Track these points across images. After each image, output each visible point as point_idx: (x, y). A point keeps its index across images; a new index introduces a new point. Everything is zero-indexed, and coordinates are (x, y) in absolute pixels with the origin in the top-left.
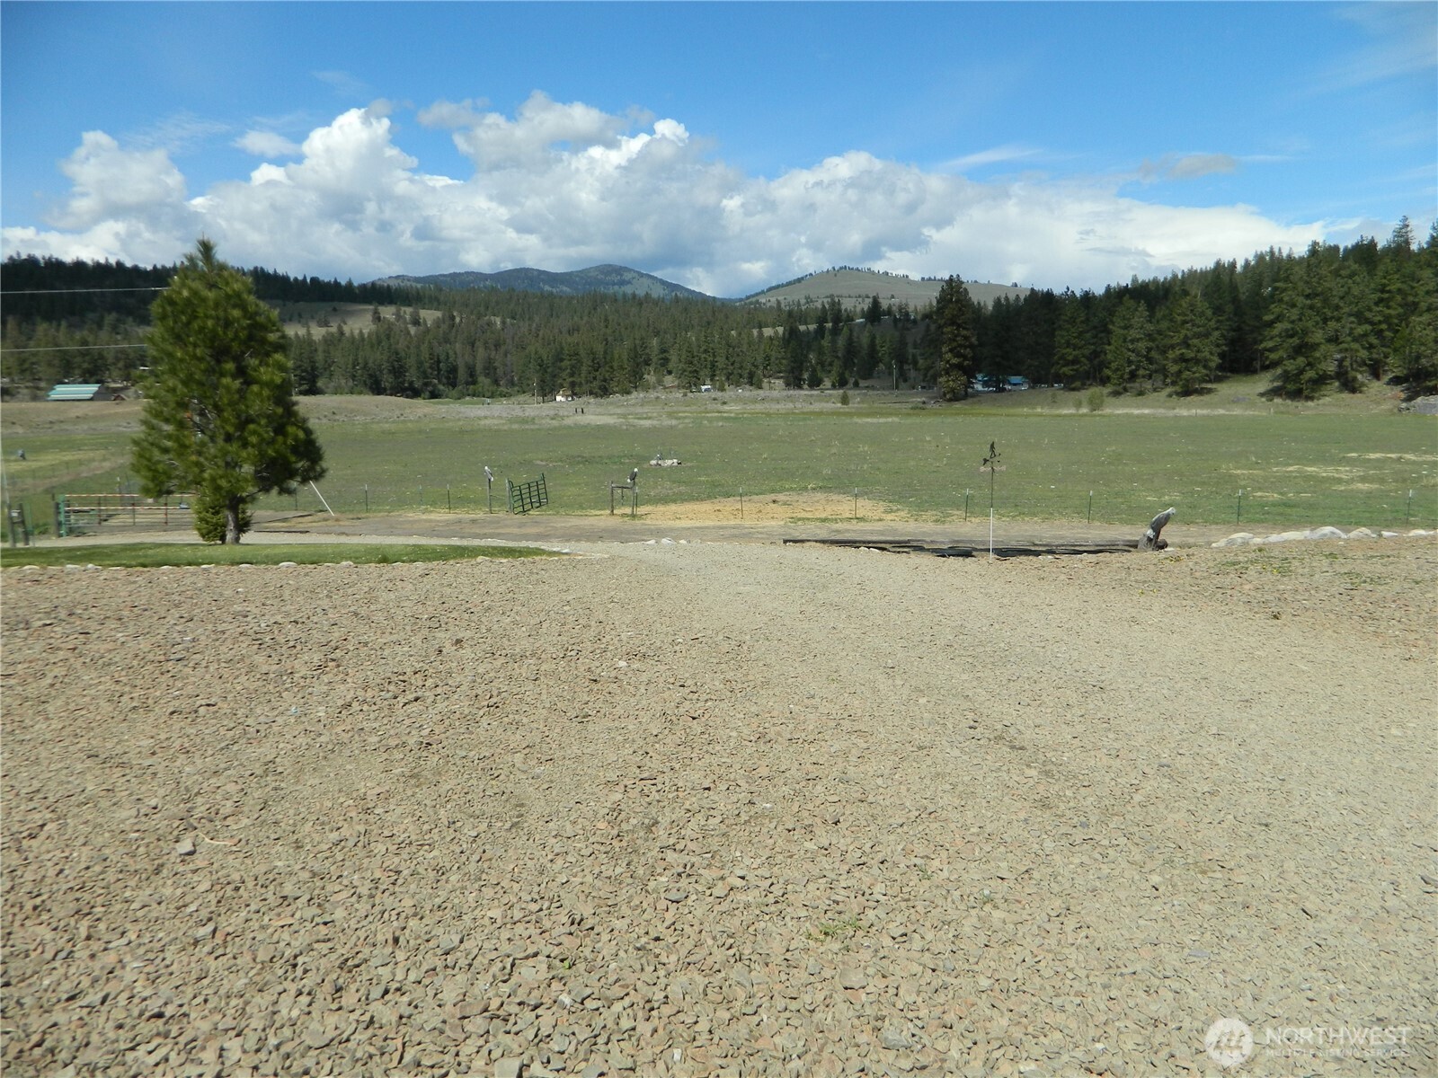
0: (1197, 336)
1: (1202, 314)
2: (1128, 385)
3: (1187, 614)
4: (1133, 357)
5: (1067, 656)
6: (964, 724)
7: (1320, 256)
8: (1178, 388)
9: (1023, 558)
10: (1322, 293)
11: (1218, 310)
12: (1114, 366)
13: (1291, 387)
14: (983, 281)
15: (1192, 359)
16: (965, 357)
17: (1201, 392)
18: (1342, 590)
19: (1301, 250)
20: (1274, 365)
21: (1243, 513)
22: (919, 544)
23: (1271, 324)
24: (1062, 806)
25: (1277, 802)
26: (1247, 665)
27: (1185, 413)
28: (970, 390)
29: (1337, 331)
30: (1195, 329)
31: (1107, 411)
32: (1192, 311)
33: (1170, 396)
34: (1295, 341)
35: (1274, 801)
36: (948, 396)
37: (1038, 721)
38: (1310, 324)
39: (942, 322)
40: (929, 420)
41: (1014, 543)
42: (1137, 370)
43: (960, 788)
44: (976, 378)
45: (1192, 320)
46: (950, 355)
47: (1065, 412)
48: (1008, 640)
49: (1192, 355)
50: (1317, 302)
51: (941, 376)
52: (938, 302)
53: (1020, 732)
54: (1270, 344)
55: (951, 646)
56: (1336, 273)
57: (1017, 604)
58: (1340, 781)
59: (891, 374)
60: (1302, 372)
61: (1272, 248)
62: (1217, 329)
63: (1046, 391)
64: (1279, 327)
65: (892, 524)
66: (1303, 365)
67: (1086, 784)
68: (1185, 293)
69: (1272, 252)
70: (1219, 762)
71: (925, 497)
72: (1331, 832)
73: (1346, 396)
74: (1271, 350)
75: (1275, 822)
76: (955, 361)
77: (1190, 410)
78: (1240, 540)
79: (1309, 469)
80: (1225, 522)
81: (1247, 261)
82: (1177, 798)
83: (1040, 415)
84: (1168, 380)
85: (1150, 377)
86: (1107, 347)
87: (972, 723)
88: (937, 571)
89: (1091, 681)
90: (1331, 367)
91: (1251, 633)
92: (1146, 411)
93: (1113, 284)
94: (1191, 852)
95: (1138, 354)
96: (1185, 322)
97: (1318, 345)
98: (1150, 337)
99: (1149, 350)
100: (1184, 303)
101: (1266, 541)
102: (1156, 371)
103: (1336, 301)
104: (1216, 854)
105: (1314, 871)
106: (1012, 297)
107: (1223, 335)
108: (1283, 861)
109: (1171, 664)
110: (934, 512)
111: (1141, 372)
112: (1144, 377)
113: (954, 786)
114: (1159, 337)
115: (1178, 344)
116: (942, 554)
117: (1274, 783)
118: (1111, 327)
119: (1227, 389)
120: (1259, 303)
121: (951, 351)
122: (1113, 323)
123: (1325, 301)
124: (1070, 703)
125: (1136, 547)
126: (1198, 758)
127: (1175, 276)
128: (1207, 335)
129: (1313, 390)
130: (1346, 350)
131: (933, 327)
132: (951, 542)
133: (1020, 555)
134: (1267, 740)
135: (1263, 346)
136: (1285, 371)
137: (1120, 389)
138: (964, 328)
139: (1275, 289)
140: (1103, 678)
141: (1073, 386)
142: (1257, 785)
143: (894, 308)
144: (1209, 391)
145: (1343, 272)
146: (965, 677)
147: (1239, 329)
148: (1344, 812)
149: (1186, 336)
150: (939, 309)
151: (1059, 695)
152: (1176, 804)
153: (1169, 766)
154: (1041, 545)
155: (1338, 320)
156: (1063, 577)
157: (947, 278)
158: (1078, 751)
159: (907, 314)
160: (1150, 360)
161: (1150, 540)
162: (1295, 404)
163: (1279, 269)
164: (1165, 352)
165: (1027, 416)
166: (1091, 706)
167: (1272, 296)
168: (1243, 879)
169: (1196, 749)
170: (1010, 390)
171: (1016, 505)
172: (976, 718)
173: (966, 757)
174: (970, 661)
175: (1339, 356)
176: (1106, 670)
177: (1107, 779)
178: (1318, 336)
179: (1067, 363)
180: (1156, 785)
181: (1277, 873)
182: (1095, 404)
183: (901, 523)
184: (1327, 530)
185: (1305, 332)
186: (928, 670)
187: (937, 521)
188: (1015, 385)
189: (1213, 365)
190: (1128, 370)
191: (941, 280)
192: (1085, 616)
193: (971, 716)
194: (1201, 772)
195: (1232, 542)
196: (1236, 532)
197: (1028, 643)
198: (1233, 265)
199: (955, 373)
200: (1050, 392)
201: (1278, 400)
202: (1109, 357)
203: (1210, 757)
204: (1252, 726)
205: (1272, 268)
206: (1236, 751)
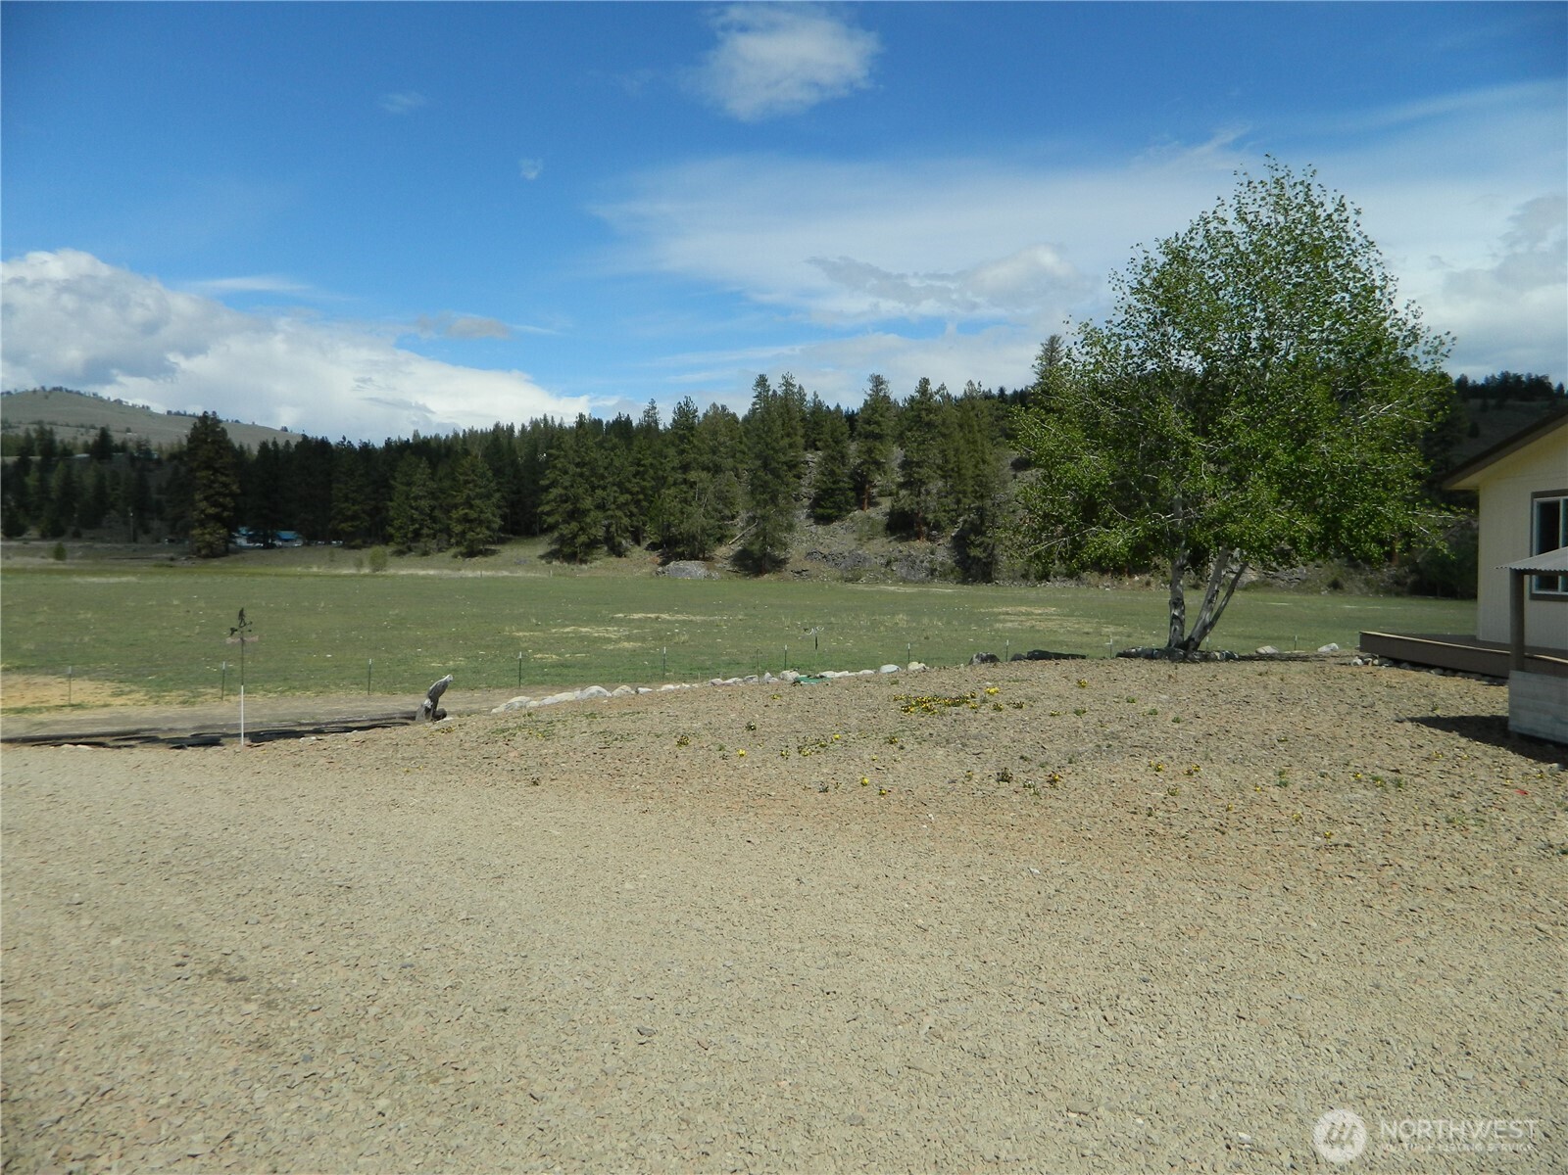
0: (480, 496)
1: (483, 475)
2: (413, 545)
3: (451, 790)
4: (416, 515)
5: (314, 855)
6: (172, 960)
7: (586, 428)
8: (462, 549)
9: (281, 743)
10: (589, 463)
11: (498, 472)
12: (397, 523)
13: (567, 550)
14: (246, 420)
15: (475, 519)
16: (224, 507)
17: (485, 553)
18: (596, 750)
19: (570, 421)
20: (551, 528)
21: (525, 676)
22: (152, 734)
23: (546, 489)
24: (283, 1041)
25: (518, 982)
26: (504, 837)
27: (469, 574)
28: (231, 546)
29: (603, 498)
30: (478, 490)
31: (391, 571)
32: (473, 471)
33: (455, 556)
34: (568, 506)
35: (514, 982)
36: (203, 552)
37: (266, 941)
38: (581, 491)
39: (195, 465)
40: (178, 580)
41: (275, 724)
42: (421, 529)
43: (153, 1049)
44: (238, 532)
45: (473, 480)
46: (205, 503)
47: (345, 571)
48: (243, 846)
49: (475, 515)
50: (586, 471)
51: (194, 528)
52: (189, 441)
53: (242, 959)
54: (547, 508)
55: (168, 863)
56: (600, 445)
57: (263, 799)
58: (578, 946)
59: (126, 523)
60: (575, 536)
61: (545, 416)
62: (498, 490)
63: (321, 550)
64: (555, 492)
65: (123, 710)
66: (576, 529)
67: (315, 1007)
68: (467, 453)
69: (545, 419)
70: (466, 950)
71: (169, 674)
72: (564, 1002)
73: (613, 559)
74: (548, 514)
75: (513, 1005)
76: (212, 511)
77: (475, 571)
78: (518, 704)
79: (583, 630)
80: (508, 686)
81: (523, 426)
82: (417, 1001)
83: (316, 575)
84: (453, 540)
85: (434, 537)
86: (390, 504)
87: (180, 960)
88: (166, 768)
89: (337, 881)
90: (600, 533)
91: (511, 802)
92: (432, 572)
93: (394, 438)
94: (424, 1061)
95: (422, 512)
96: (467, 482)
97: (589, 510)
98: (433, 495)
99: (433, 508)
100: (466, 462)
101: (541, 703)
102: (441, 531)
103: (602, 471)
104: (451, 1056)
105: (544, 1049)
106: (281, 443)
107: (503, 497)
108: (516, 1046)
109: (428, 848)
110: (181, 692)
111: (425, 531)
112: (428, 536)
113: (144, 1048)
114: (442, 496)
115: (462, 504)
116: (179, 744)
117: (516, 962)
118: (392, 482)
119: (509, 552)
120: (536, 469)
121: (206, 499)
122: (395, 479)
123: (592, 470)
124: (310, 911)
125: (413, 718)
126: (444, 950)
127: (456, 435)
128: (488, 496)
129: (586, 554)
130: (612, 516)
131: (183, 469)
132: (195, 728)
133: (279, 738)
134: (515, 917)
135: (540, 509)
136: (561, 535)
137: (403, 548)
138: (222, 474)
139: (549, 455)
140: (352, 875)
141: (353, 544)
142: (500, 967)
143: (130, 444)
144: (493, 553)
145: (606, 445)
146: (180, 900)
147: (518, 492)
148: (578, 978)
149: (468, 496)
150: (190, 449)
151: (297, 903)
152: (415, 1009)
153: (412, 966)
154: (308, 724)
155: (604, 488)
156: (322, 761)
157: (201, 414)
158: (311, 969)
159: (148, 452)
160: (434, 520)
161: (428, 710)
162: (572, 566)
163: (553, 436)
164: (449, 512)
165: (300, 576)
166: (334, 911)
167: (547, 461)
168: (476, 1077)
169: (443, 940)
170: (280, 547)
171: (284, 678)
172: (187, 951)
173: (166, 1006)
174: (191, 878)
175: (606, 522)
176: (357, 865)
177: (341, 996)
178: (587, 503)
179: (346, 519)
180: (395, 991)
181: (509, 1060)
182: (378, 565)
183: (135, 707)
184: (594, 689)
185: (577, 499)
186: (132, 899)
187: (184, 703)
188: (287, 540)
189: (496, 526)
190: (411, 528)
191: (194, 416)
192: (341, 805)
193: (179, 950)
194: (445, 965)
195: (510, 707)
196: (518, 695)
197: (268, 847)
198: (511, 429)
199: (212, 524)
200: (327, 550)
201: (555, 563)
202: (392, 513)
203: (456, 946)
204: (502, 903)
205: (544, 434)
206: (484, 934)
